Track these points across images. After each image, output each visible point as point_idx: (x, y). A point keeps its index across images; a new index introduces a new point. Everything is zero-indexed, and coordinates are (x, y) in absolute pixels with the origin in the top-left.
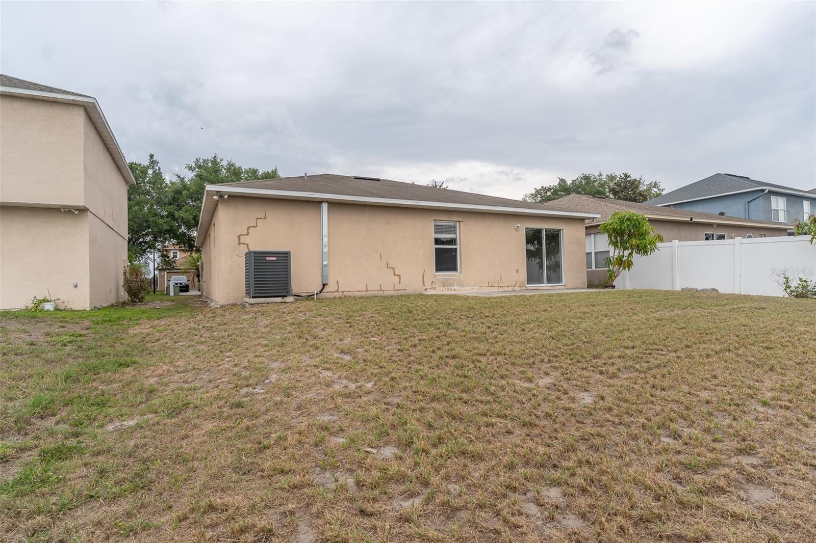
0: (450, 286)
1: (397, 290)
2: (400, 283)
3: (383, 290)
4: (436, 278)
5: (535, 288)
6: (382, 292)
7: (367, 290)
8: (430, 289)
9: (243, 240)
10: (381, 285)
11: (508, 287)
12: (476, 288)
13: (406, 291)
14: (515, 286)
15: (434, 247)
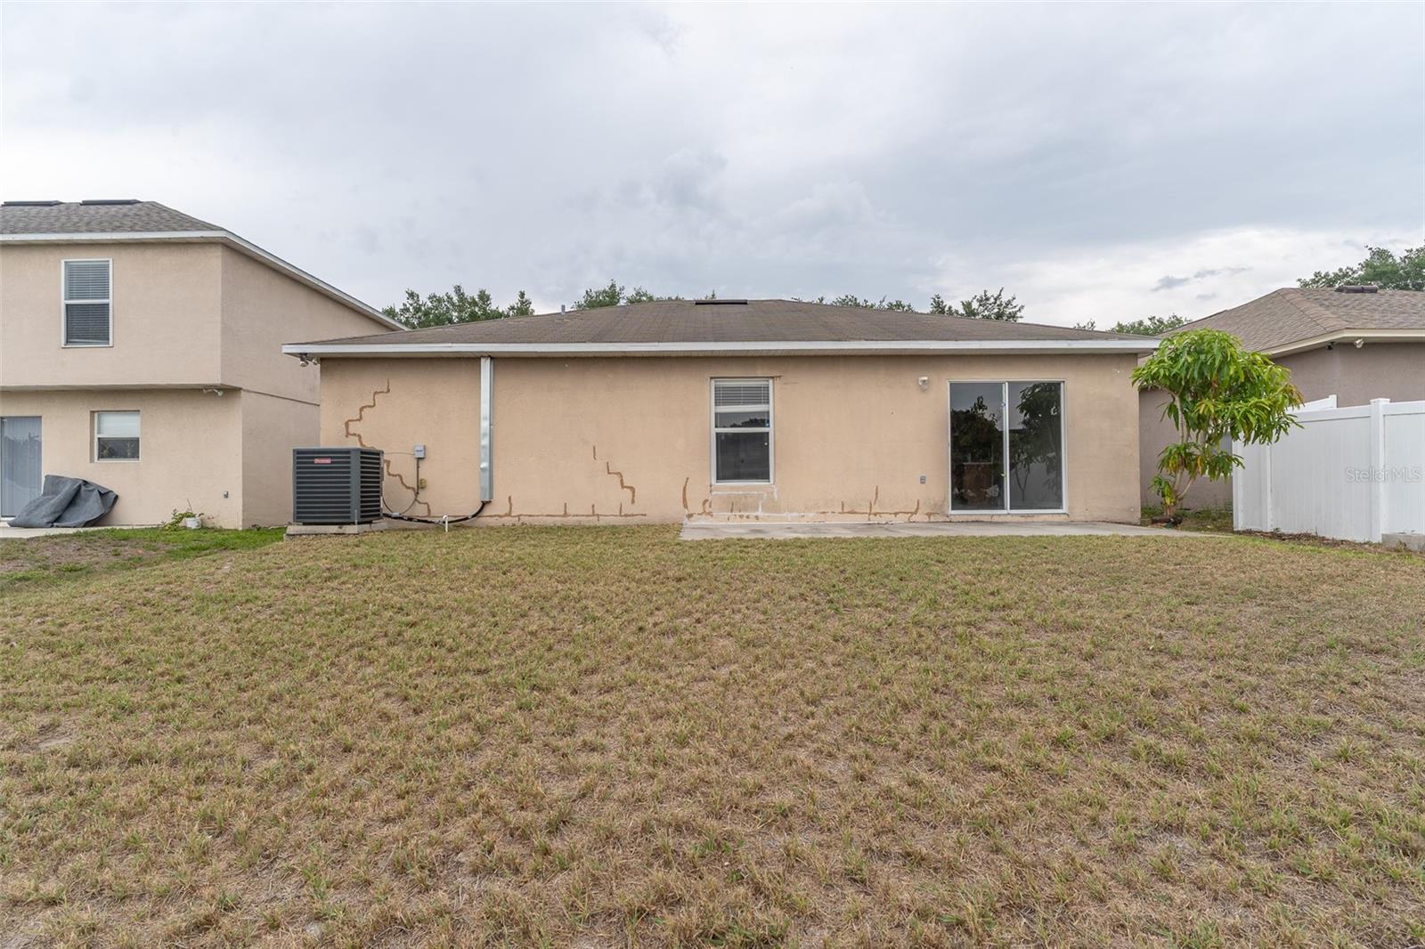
0: (746, 510)
1: (626, 516)
2: (633, 502)
3: (598, 515)
4: (713, 493)
5: (973, 518)
6: (596, 518)
7: (566, 515)
8: (699, 514)
9: (353, 428)
10: (593, 506)
11: (896, 514)
12: (811, 515)
13: (646, 518)
14: (916, 513)
15: (715, 431)
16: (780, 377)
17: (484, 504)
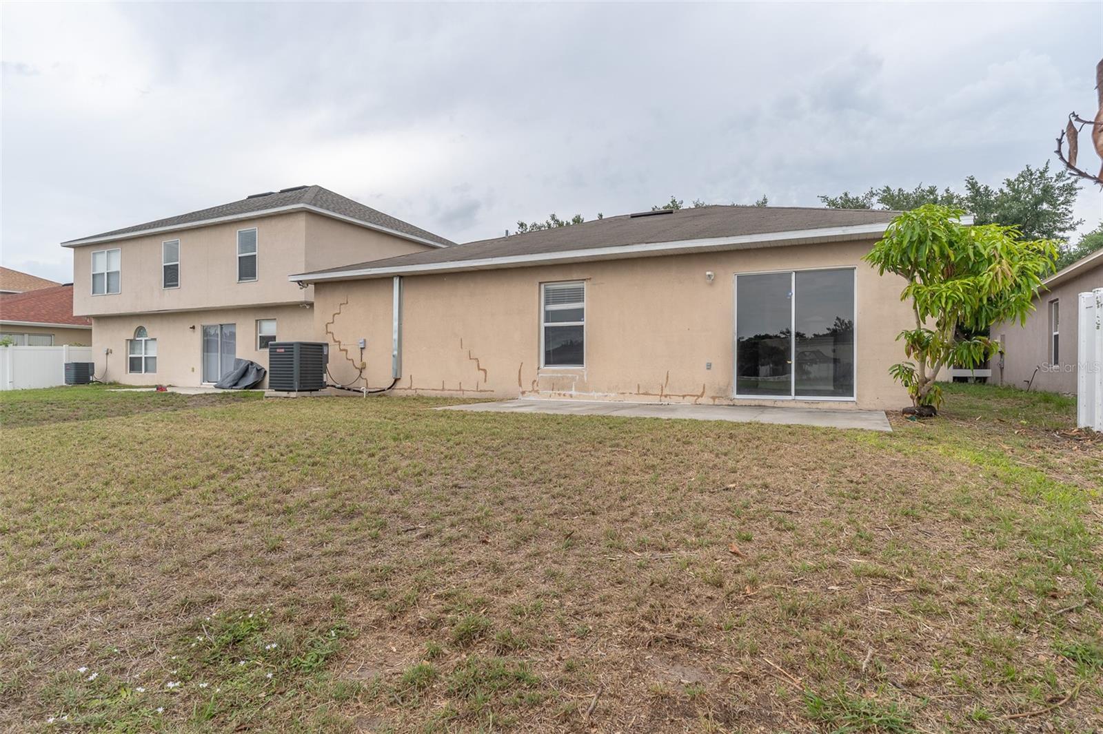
0: (563, 389)
1: (481, 391)
2: (485, 381)
3: (463, 390)
4: (540, 375)
6: (462, 392)
7: (443, 389)
8: (530, 392)
9: (331, 328)
10: (460, 383)
11: (684, 396)
12: (613, 395)
13: (494, 393)
14: (702, 396)
15: (543, 325)
16: (590, 279)
17: (396, 380)
